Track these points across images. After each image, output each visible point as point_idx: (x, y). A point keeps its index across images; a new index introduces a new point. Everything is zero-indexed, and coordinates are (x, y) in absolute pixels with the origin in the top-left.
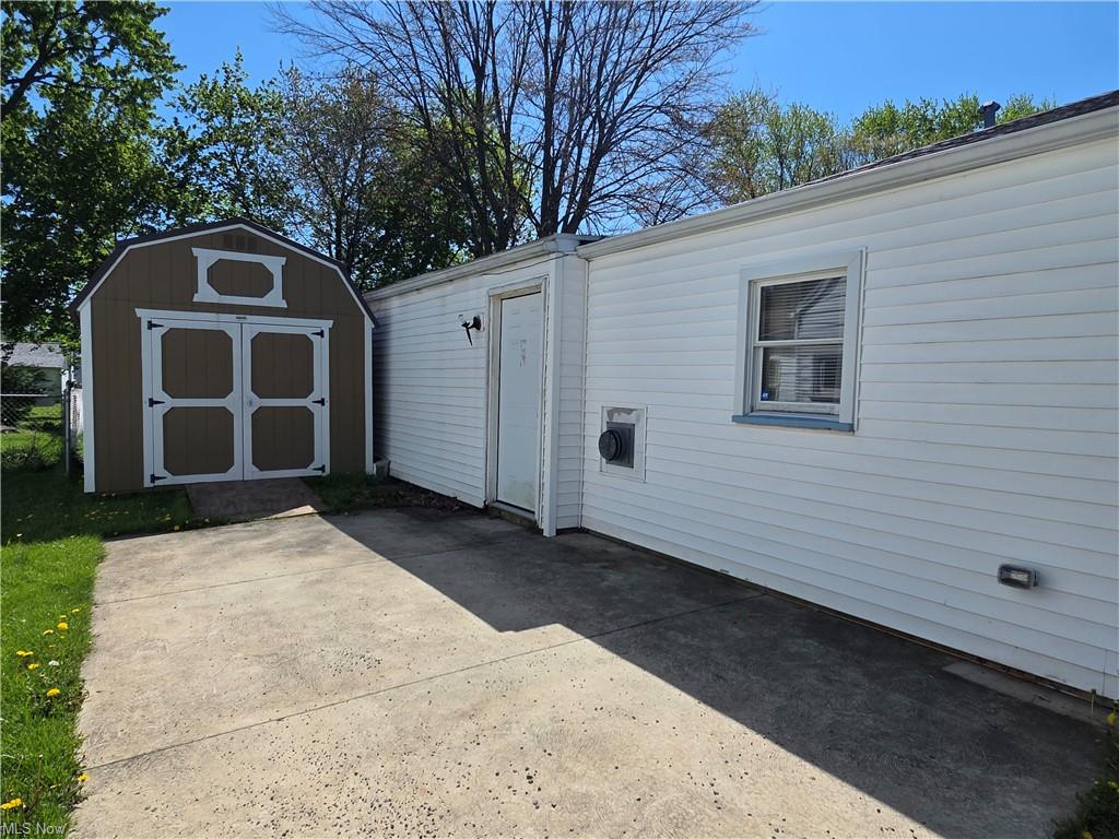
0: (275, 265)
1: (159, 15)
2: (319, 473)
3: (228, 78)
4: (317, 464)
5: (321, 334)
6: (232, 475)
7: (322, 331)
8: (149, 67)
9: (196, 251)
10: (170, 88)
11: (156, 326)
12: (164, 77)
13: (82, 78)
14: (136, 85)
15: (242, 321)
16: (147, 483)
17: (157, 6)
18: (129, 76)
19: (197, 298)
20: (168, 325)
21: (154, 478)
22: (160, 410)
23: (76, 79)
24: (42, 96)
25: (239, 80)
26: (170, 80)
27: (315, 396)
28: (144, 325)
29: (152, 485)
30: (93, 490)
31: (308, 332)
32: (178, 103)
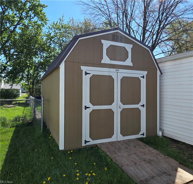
0: (129, 47)
1: (46, 7)
2: (142, 136)
3: (60, 21)
4: (141, 133)
5: (143, 77)
6: (113, 139)
7: (144, 76)
8: (42, 20)
9: (103, 41)
10: (46, 25)
11: (88, 74)
12: (45, 22)
13: (27, 24)
14: (39, 25)
15: (117, 71)
16: (83, 145)
17: (45, 5)
18: (37, 23)
19: (103, 62)
20: (92, 73)
21: (86, 142)
22: (89, 111)
23: (26, 25)
24: (19, 29)
25: (63, 21)
26: (46, 23)
27: (141, 103)
28: (84, 73)
29: (85, 145)
30: (64, 149)
31: (139, 76)
32: (48, 28)
